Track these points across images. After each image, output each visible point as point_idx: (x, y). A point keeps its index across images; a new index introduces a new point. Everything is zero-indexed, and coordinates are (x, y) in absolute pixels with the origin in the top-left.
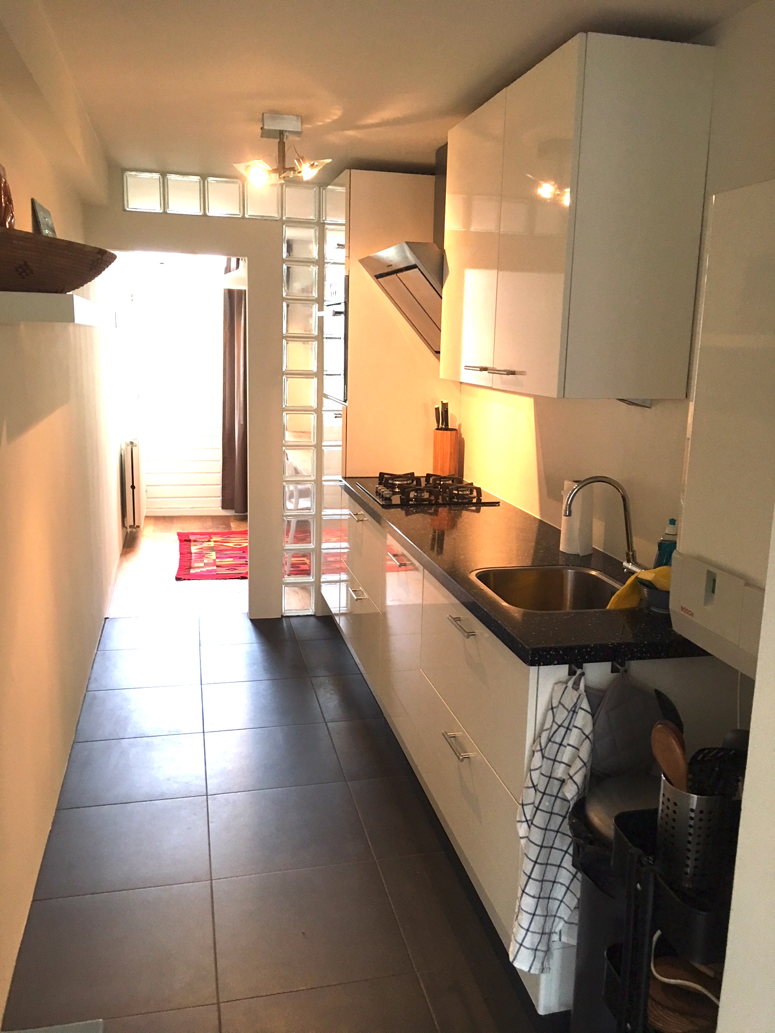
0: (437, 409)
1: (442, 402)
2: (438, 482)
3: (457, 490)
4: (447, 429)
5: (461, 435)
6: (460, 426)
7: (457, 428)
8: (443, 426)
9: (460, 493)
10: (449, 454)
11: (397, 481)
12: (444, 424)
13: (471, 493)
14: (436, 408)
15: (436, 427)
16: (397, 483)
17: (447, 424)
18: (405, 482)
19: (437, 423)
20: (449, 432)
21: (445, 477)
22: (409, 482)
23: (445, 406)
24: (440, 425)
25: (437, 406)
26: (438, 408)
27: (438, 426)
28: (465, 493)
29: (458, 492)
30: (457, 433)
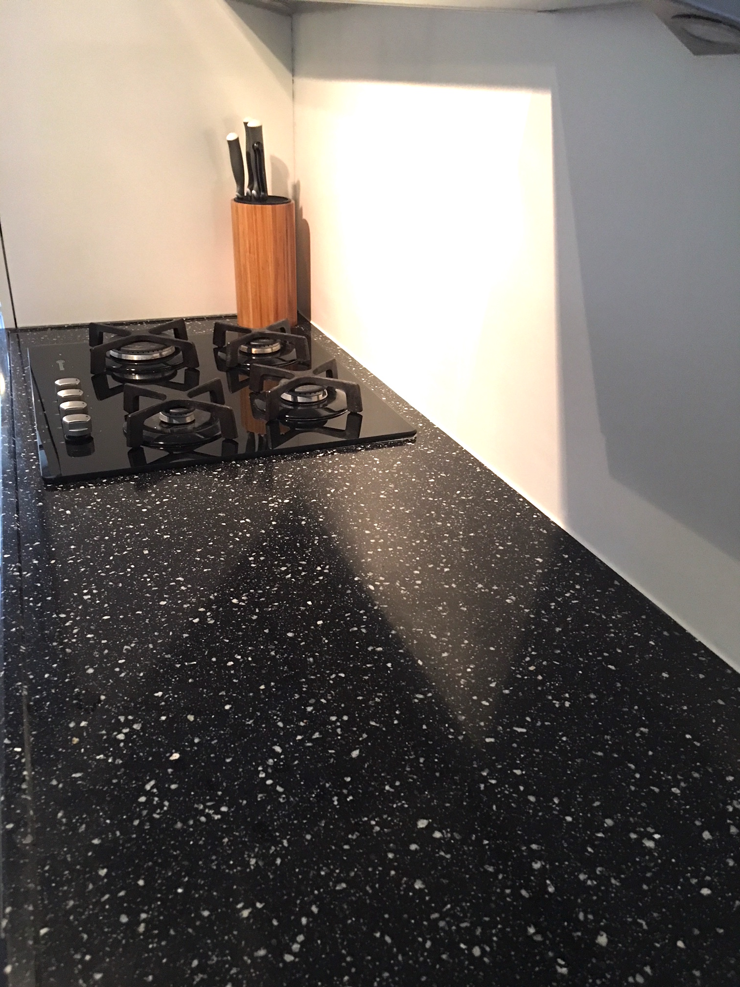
0: (234, 145)
1: (246, 124)
2: (244, 348)
3: (291, 391)
4: (263, 198)
5: (299, 212)
6: (296, 188)
7: (290, 196)
8: (254, 192)
9: (300, 399)
10: (271, 269)
11: (133, 353)
12: (256, 185)
13: (332, 396)
14: (230, 142)
15: (234, 193)
16: (135, 358)
17: (262, 186)
18: (156, 355)
19: (237, 181)
20: (269, 208)
21: (262, 336)
22: (165, 353)
23: (254, 134)
24: (247, 190)
25: (232, 137)
26: (237, 140)
27: (241, 191)
28: (314, 399)
29: (295, 398)
30: (290, 207)
